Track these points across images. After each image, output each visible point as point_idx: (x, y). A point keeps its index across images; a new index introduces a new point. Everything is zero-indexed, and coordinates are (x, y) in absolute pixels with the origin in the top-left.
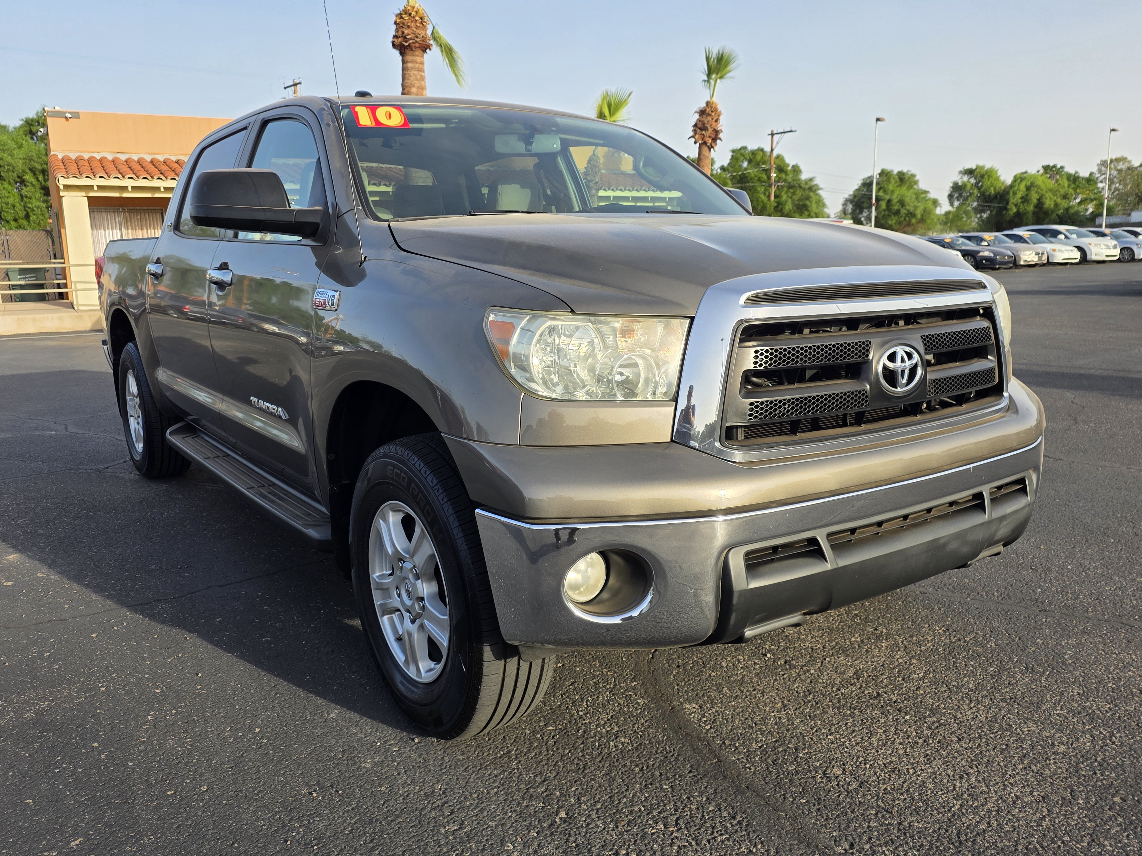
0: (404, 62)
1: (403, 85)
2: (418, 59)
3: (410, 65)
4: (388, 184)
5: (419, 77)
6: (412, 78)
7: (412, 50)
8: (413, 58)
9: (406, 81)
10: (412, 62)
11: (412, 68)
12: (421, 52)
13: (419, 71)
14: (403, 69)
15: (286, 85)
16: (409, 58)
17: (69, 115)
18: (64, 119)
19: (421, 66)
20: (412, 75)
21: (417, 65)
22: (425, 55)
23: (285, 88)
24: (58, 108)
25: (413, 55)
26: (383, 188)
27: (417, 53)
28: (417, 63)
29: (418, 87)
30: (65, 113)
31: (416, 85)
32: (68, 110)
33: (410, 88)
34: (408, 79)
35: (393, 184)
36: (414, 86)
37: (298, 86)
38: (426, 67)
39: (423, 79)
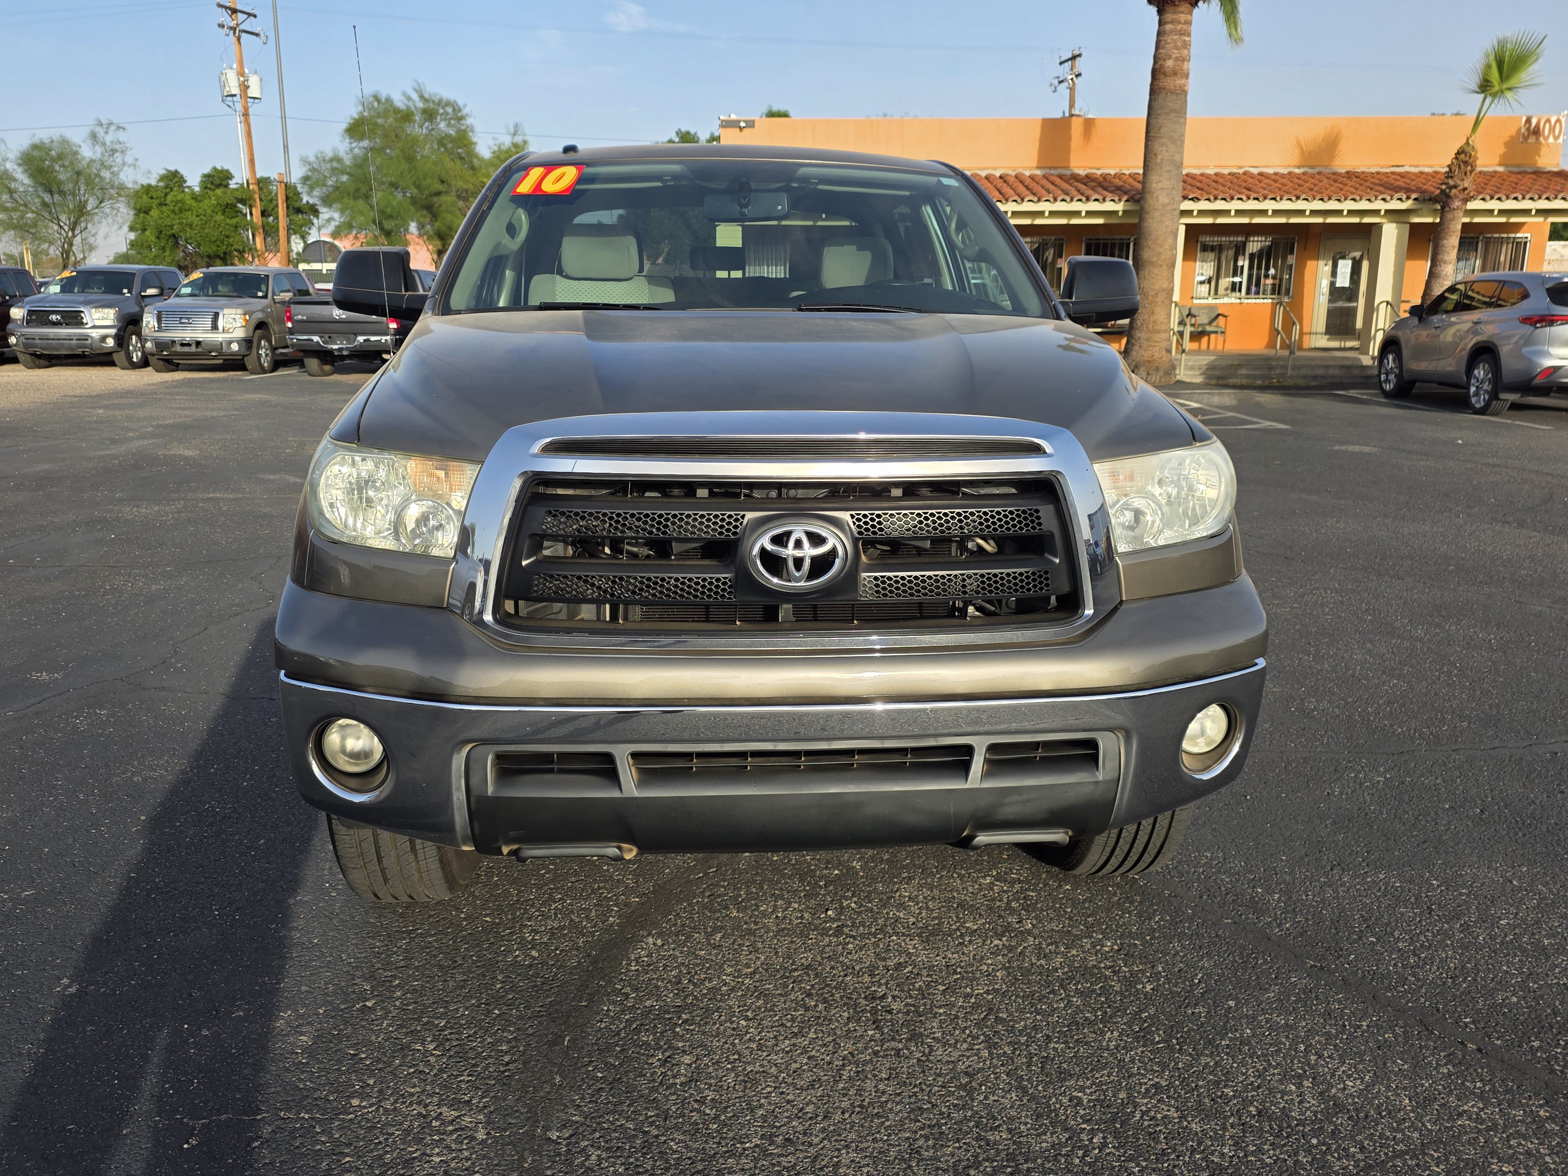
0: (1161, 23)
1: (1155, 57)
2: (1183, 17)
3: (1168, 27)
4: (1116, 199)
5: (1179, 44)
6: (1169, 46)
7: (1175, 5)
8: (1174, 16)
9: (1161, 51)
10: (1172, 22)
11: (1171, 32)
12: (1189, 6)
13: (1182, 34)
14: (1160, 34)
15: (1063, 59)
16: (1169, 17)
17: (743, 124)
18: (738, 130)
19: (1185, 27)
20: (1169, 41)
21: (1179, 27)
22: (1196, 11)
23: (1061, 63)
24: (733, 117)
25: (1175, 13)
26: (1109, 206)
27: (1182, 9)
28: (1179, 23)
29: (1177, 59)
30: (740, 121)
31: (1174, 56)
32: (742, 118)
33: (1165, 60)
34: (1163, 48)
35: (1125, 198)
36: (1170, 58)
37: (1078, 59)
38: (1194, 29)
39: (1186, 45)
